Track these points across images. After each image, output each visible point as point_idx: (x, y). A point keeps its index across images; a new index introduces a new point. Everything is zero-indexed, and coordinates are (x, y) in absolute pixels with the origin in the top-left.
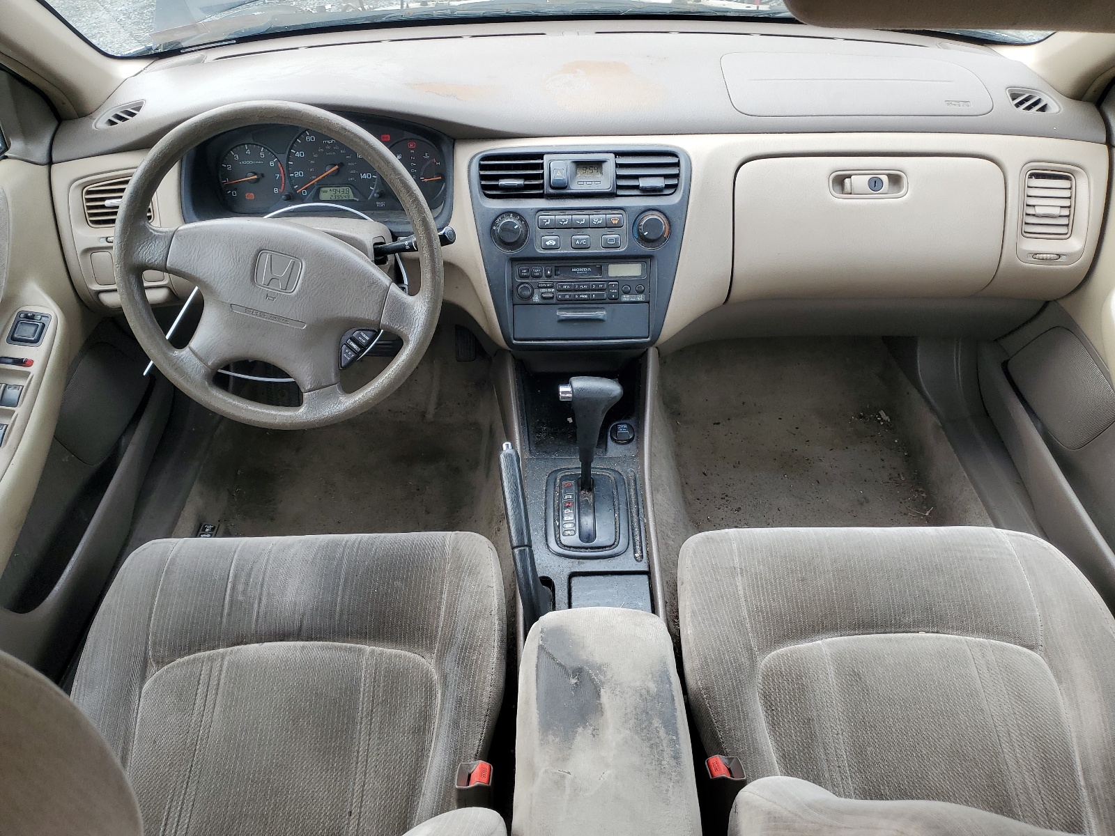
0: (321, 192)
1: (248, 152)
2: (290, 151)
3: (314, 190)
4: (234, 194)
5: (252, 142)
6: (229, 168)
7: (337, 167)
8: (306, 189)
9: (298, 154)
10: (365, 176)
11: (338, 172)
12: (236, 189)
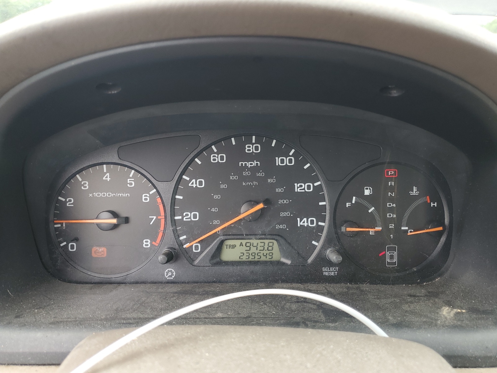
0: (225, 247)
1: (107, 177)
2: (180, 178)
3: (215, 244)
4: (73, 247)
5: (116, 159)
6: (70, 202)
7: (261, 206)
8: (199, 242)
9: (194, 183)
10: (304, 222)
11: (261, 214)
12: (76, 240)
